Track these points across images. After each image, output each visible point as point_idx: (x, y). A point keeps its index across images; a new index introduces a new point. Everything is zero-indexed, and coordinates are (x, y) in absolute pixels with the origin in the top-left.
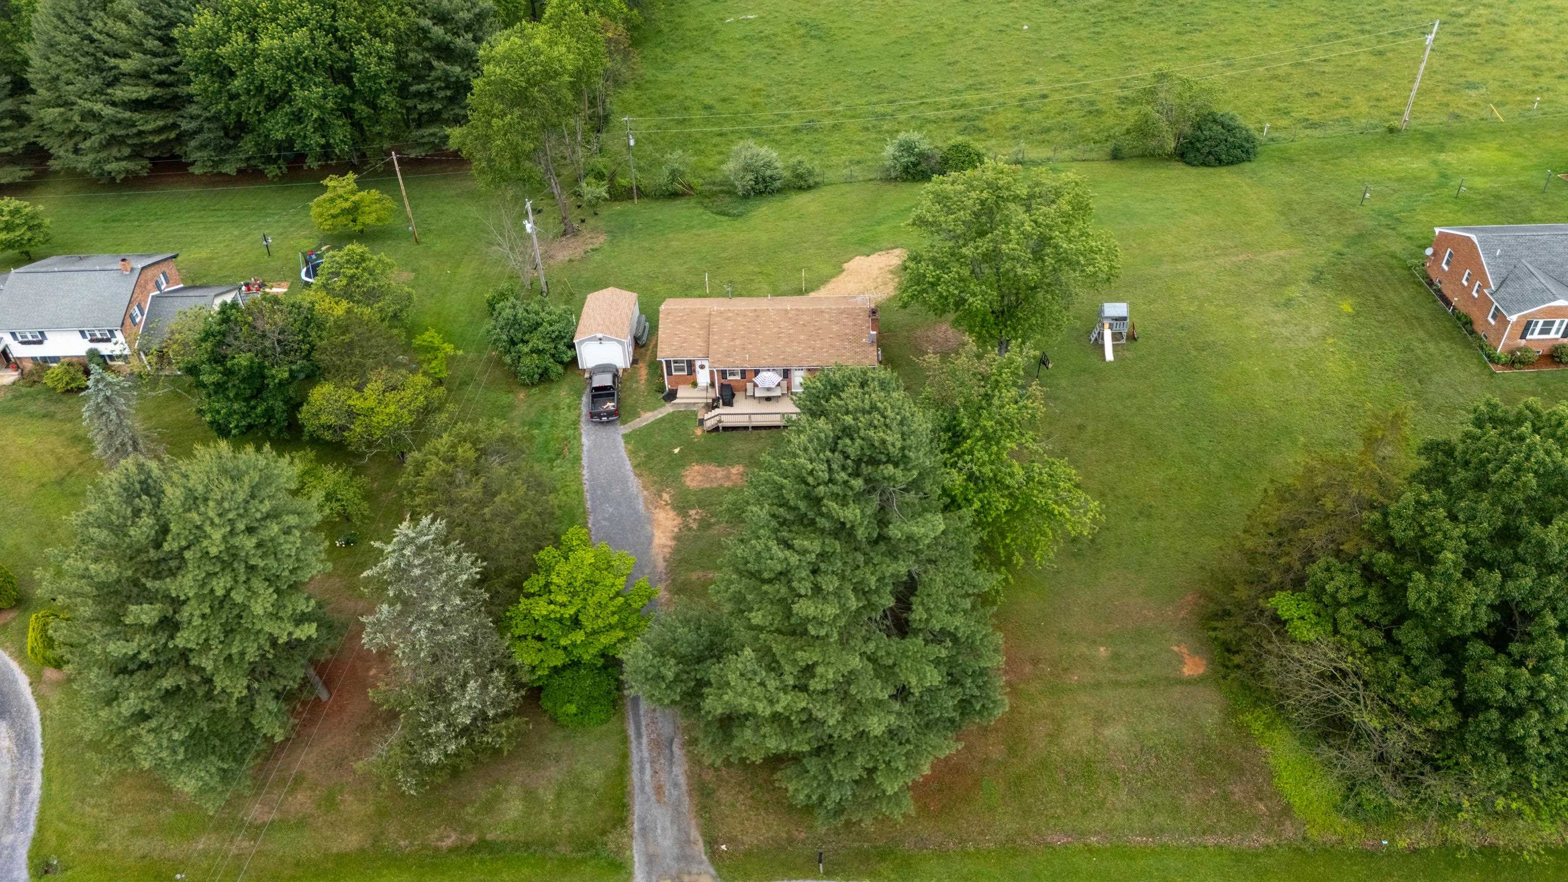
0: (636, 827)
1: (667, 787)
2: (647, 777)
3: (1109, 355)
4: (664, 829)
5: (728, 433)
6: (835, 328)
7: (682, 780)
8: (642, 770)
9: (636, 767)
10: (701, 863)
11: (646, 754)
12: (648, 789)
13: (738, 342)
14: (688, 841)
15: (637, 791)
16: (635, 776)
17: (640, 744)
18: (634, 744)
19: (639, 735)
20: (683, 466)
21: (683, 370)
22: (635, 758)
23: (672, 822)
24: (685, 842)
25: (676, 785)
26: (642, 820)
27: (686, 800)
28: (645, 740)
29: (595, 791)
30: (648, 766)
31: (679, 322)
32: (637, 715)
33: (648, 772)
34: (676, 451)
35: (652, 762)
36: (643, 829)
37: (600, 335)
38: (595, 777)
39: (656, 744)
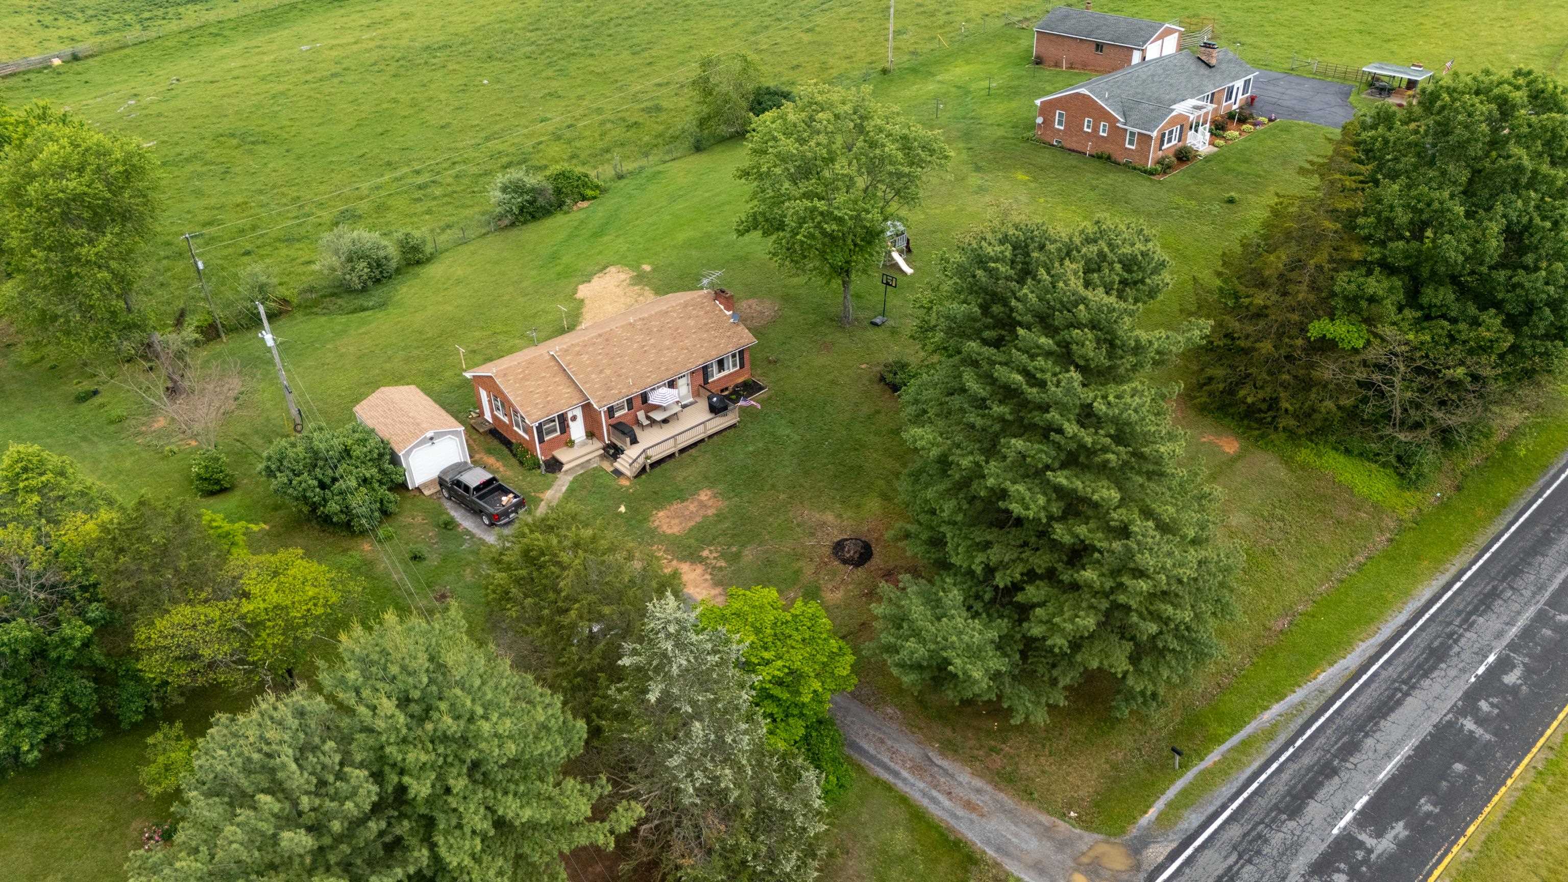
0: (990, 852)
1: (974, 797)
2: (947, 803)
3: (909, 270)
4: (1016, 835)
5: (657, 470)
6: (691, 322)
7: (978, 783)
8: (933, 800)
9: (925, 802)
10: (1081, 837)
11: (922, 785)
12: (960, 812)
13: (608, 372)
14: (1047, 829)
15: (952, 822)
16: (933, 809)
17: (904, 780)
18: (900, 785)
19: (896, 774)
20: (646, 519)
21: (555, 430)
22: (915, 796)
23: (1016, 824)
24: (1047, 832)
25: (978, 791)
26: (988, 842)
27: (1001, 796)
28: (905, 774)
29: (914, 851)
30: (935, 793)
31: (525, 379)
32: (872, 758)
33: (941, 798)
34: (622, 509)
35: (935, 787)
36: (998, 849)
37: (429, 434)
38: (901, 839)
39: (916, 769)
